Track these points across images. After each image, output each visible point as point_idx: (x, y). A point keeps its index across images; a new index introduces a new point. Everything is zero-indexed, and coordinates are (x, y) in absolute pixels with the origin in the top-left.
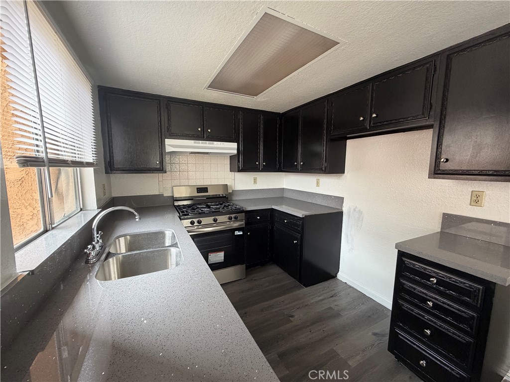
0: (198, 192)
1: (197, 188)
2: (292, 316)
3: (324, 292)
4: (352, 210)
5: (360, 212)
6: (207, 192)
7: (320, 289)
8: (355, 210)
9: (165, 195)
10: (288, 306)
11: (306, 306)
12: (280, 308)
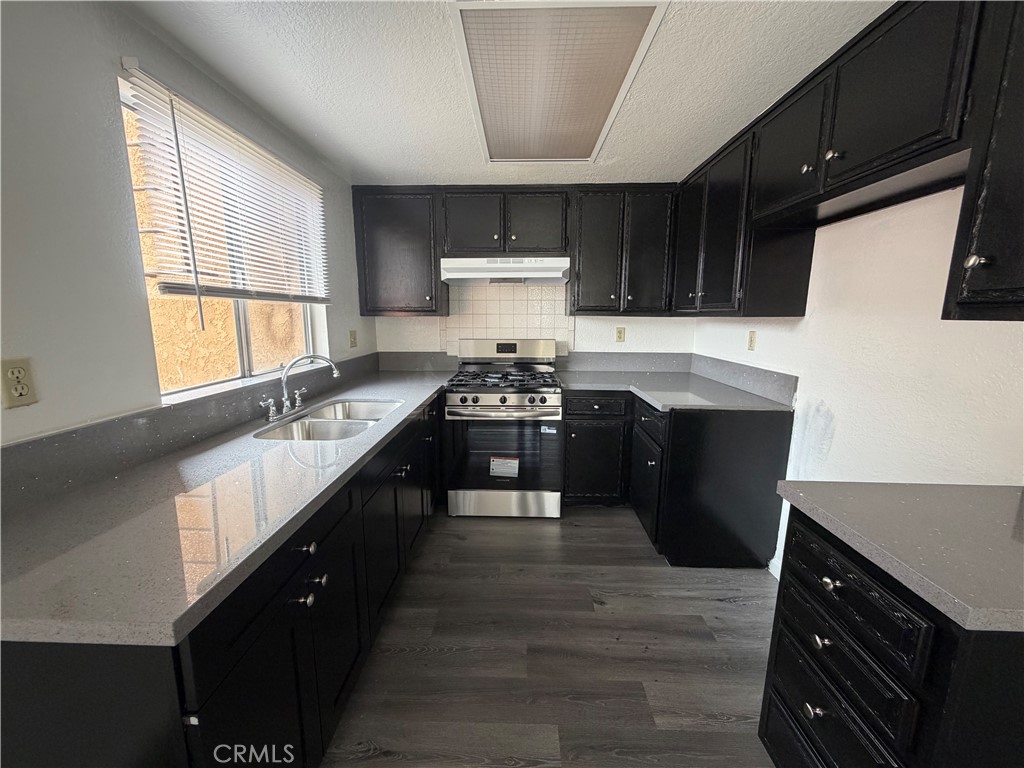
0: (498, 352)
1: (498, 345)
2: (602, 603)
3: (709, 586)
4: (813, 408)
5: (830, 417)
6: (515, 352)
7: (703, 578)
8: (818, 410)
9: (449, 354)
10: (607, 585)
11: (645, 596)
12: (587, 583)
